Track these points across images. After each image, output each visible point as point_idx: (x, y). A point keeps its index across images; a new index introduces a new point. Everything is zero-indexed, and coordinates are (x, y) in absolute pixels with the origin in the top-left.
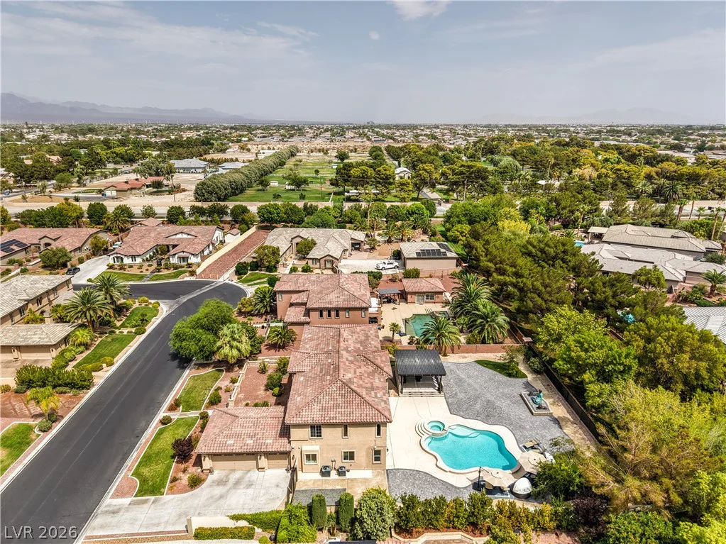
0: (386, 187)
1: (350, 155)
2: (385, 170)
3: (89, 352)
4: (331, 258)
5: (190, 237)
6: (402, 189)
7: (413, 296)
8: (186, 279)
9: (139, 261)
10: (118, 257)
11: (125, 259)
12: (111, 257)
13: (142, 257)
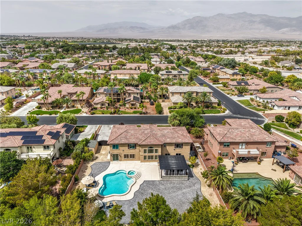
5: (298, 100)
7: (293, 173)
8: (259, 113)
9: (261, 100)
10: (256, 96)
11: (258, 98)
12: (255, 95)
13: (264, 99)
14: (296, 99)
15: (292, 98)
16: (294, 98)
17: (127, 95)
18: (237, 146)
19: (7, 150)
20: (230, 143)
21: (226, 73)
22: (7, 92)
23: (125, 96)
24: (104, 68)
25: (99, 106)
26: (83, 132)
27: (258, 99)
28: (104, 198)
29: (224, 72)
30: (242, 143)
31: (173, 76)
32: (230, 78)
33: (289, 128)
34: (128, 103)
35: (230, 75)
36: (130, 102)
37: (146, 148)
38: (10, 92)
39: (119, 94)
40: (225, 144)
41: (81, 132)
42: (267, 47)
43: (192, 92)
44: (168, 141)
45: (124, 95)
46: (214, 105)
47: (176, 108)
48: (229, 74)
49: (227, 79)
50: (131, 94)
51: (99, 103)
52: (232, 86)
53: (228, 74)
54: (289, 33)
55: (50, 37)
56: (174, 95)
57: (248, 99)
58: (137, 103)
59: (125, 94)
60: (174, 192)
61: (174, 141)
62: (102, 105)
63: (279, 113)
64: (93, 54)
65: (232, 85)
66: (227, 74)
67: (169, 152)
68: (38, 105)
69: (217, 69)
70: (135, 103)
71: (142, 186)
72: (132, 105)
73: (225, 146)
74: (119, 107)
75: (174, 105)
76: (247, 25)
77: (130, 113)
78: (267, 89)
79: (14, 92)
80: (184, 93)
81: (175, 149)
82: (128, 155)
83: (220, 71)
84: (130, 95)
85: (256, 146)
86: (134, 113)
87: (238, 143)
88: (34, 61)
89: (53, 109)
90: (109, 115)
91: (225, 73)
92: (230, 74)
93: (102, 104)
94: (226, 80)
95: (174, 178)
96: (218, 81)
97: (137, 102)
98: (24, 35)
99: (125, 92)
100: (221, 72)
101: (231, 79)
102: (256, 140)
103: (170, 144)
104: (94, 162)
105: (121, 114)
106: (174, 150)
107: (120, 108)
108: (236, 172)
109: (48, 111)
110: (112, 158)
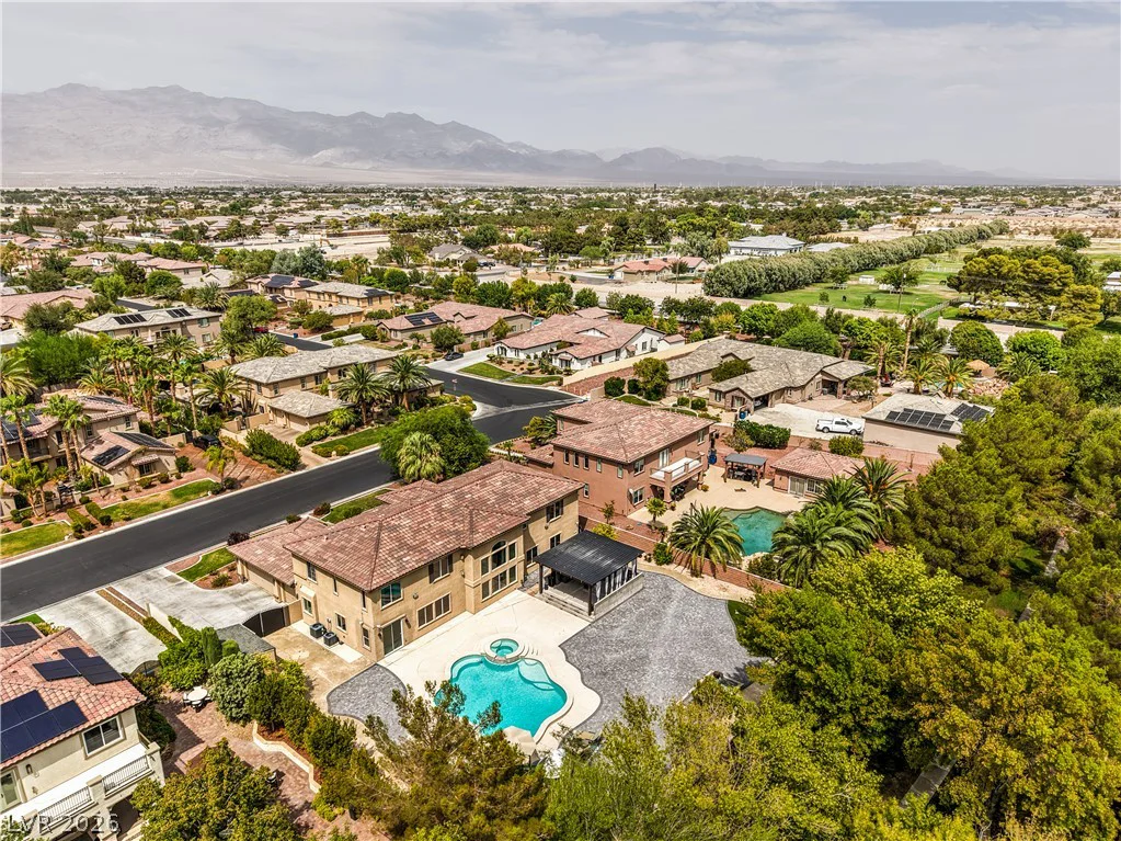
0: (1038, 297)
1: (1092, 240)
2: (1046, 265)
3: (343, 436)
4: (741, 395)
5: (602, 336)
6: (1075, 305)
7: (784, 478)
8: (550, 388)
9: (522, 356)
10: (502, 348)
11: (509, 351)
12: (496, 346)
13: (527, 352)
14: (597, 334)
15: (585, 333)
16: (591, 333)
21: (341, 297)
27: (511, 354)
29: (330, 294)
31: (158, 334)
32: (362, 310)
33: (649, 402)
34: (120, 465)
35: (358, 299)
36: (130, 459)
37: (484, 554)
42: (322, 209)
46: (432, 395)
48: (353, 298)
49: (354, 314)
50: (94, 427)
52: (399, 333)
53: (347, 298)
54: (345, 165)
56: (281, 391)
57: (482, 361)
58: (164, 458)
63: (606, 374)
65: (401, 331)
66: (345, 301)
69: (290, 289)
70: (155, 457)
72: (142, 473)
74: (78, 497)
75: (315, 427)
76: (200, 134)
77: (172, 504)
78: (510, 324)
80: (313, 378)
82: (429, 608)
83: (309, 292)
84: (90, 433)
86: (182, 496)
91: (334, 297)
92: (359, 296)
94: (352, 320)
95: (619, 595)
96: (331, 328)
97: (165, 453)
100: (315, 296)
101: (366, 313)
105: (127, 520)
107: (87, 501)
110: (383, 645)
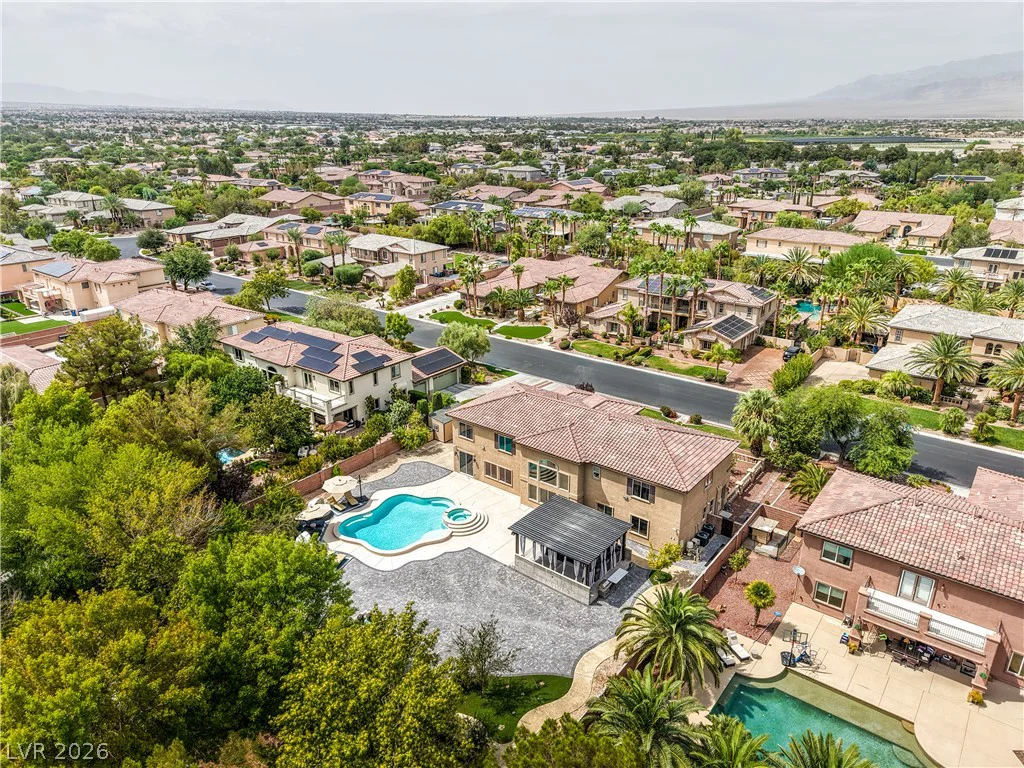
17: (710, 308)
18: (889, 576)
19: (270, 368)
20: (855, 550)
22: (422, 257)
23: (701, 313)
24: (759, 220)
25: (601, 329)
26: (485, 383)
28: (339, 539)
30: (920, 573)
34: (691, 333)
36: (697, 333)
37: (535, 460)
38: (429, 257)
39: (686, 303)
40: (827, 547)
41: (479, 383)
43: (995, 343)
44: (610, 460)
45: (701, 308)
47: (872, 392)
50: (725, 306)
51: (602, 319)
55: (712, 122)
56: (904, 340)
58: (721, 342)
59: (703, 305)
60: (508, 611)
61: (625, 467)
62: (613, 326)
64: (780, 175)
67: (609, 501)
68: (459, 298)
70: (714, 338)
71: (447, 556)
72: (703, 347)
73: (828, 554)
74: (659, 343)
75: (871, 380)
77: (677, 371)
79: (442, 259)
81: (629, 497)
82: (494, 467)
84: (721, 311)
85: (1000, 615)
86: (691, 372)
87: (896, 568)
88: (580, 187)
89: (487, 315)
90: (611, 362)
93: (613, 324)
95: (548, 576)
97: (723, 339)
98: (643, 117)
99: (705, 299)
102: (1000, 586)
103: (615, 474)
104: (418, 459)
105: (646, 366)
106: (627, 500)
107: (660, 348)
108: (807, 673)
109: (472, 317)
110: (458, 462)
